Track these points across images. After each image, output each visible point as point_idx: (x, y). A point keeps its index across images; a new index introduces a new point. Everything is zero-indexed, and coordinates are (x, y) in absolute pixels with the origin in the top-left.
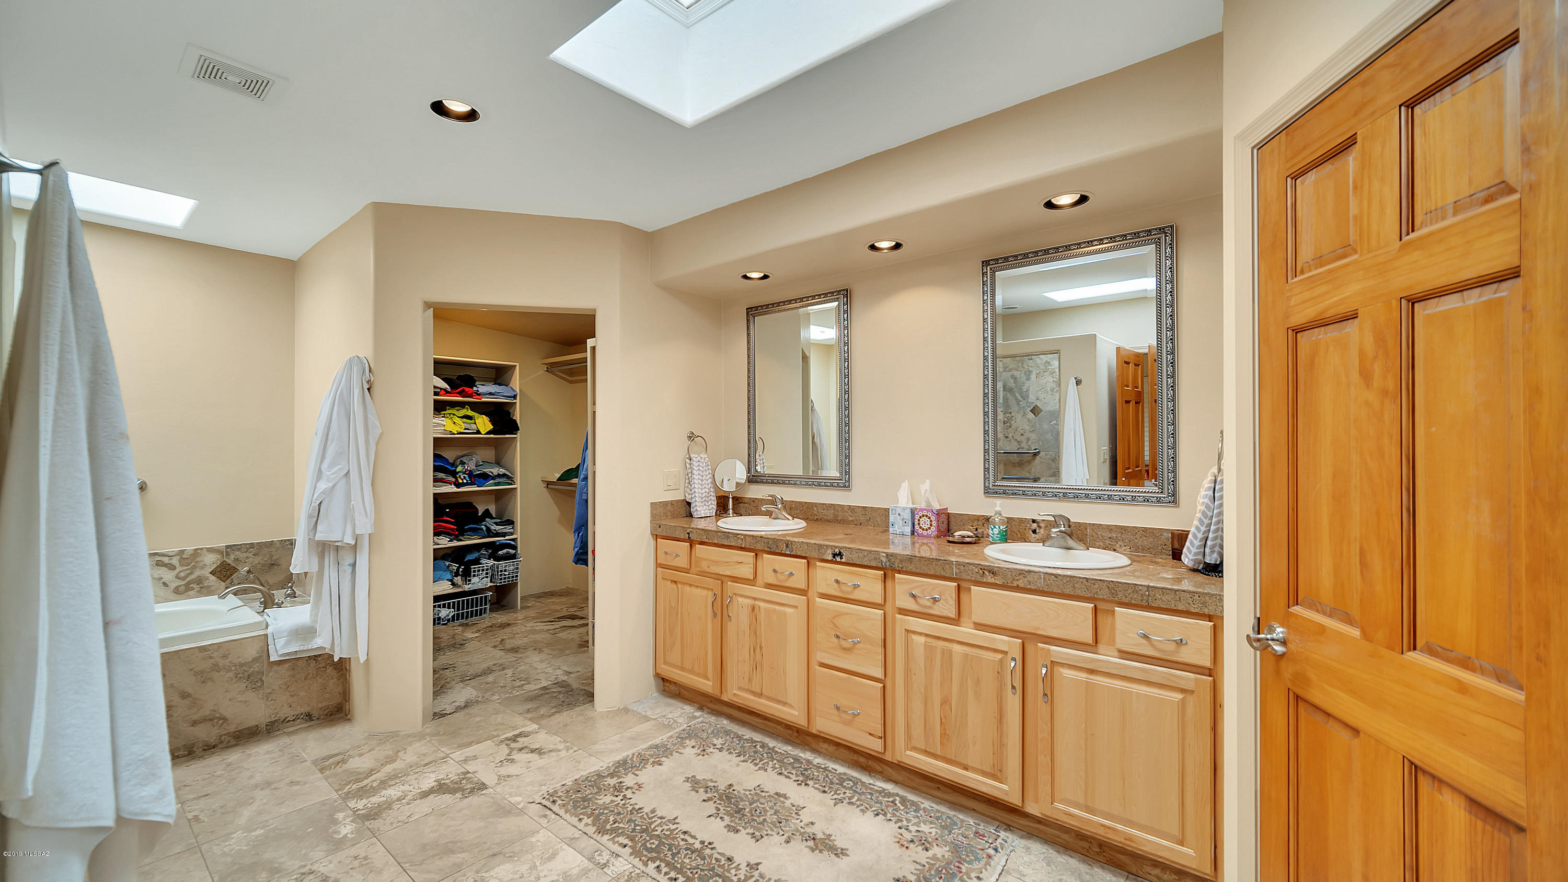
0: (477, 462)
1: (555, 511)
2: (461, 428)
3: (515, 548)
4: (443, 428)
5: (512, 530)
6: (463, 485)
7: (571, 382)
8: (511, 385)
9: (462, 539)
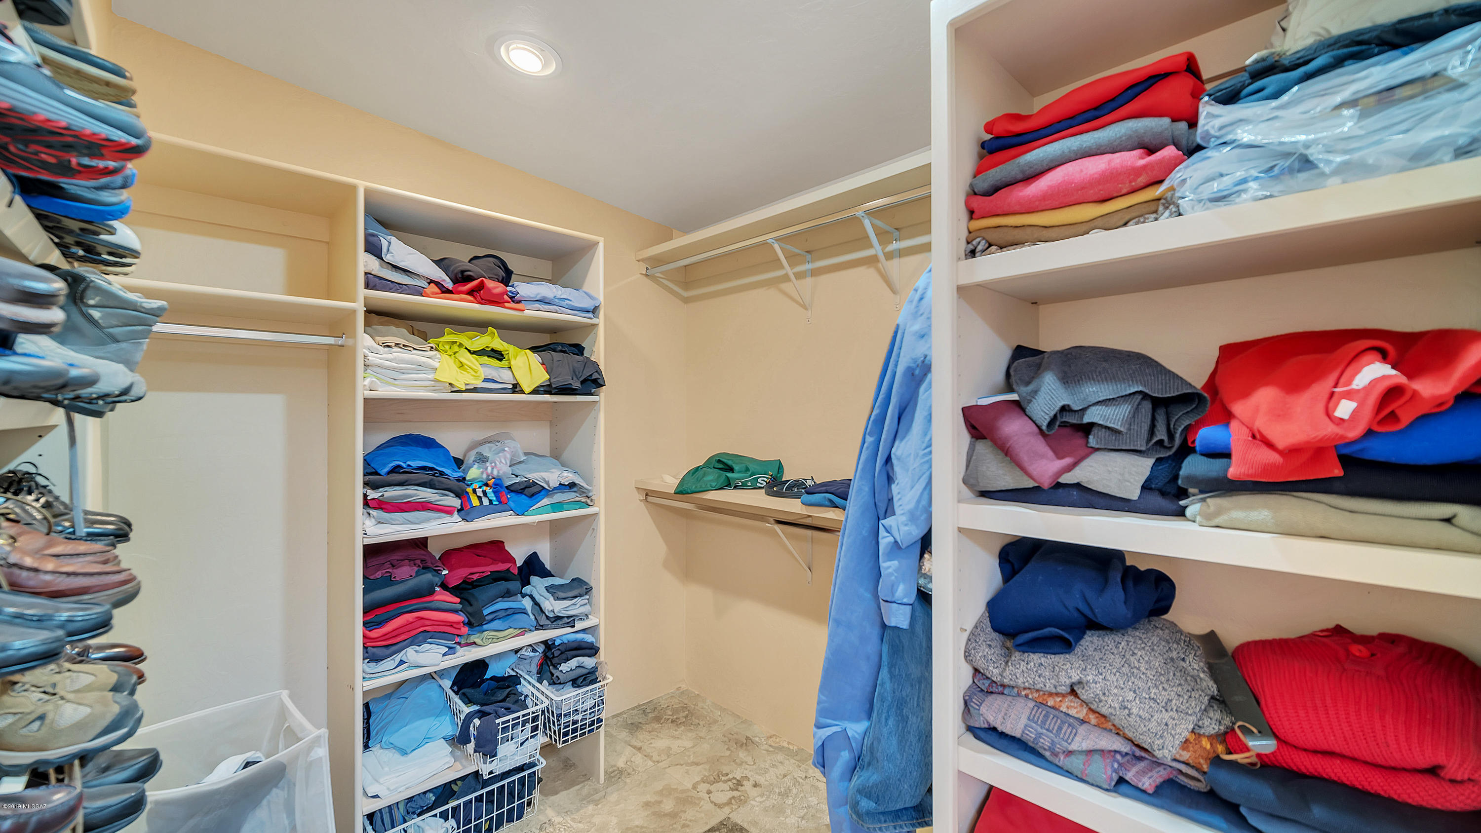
0: (514, 455)
1: (660, 548)
2: (476, 377)
3: (591, 650)
4: (431, 376)
5: (588, 607)
6: (483, 512)
7: (686, 300)
8: (586, 287)
9: (478, 641)
